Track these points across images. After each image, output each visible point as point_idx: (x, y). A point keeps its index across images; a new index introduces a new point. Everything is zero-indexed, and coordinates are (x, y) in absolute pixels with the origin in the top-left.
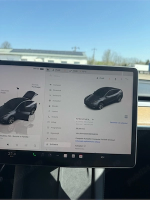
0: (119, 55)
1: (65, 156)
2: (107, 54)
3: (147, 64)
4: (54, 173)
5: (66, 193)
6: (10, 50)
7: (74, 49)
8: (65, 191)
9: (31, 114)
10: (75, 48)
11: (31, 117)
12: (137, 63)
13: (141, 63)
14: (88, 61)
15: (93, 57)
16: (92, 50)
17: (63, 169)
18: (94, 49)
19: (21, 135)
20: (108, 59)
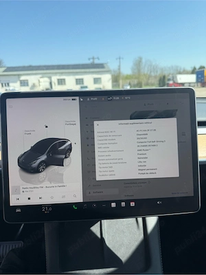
0: (154, 64)
1: (113, 205)
2: (138, 63)
3: (193, 72)
4: (95, 229)
5: (114, 251)
6: (4, 69)
7: (91, 60)
8: (112, 249)
9: (66, 157)
10: (93, 58)
11: (66, 161)
12: (180, 73)
13: (185, 72)
14: (112, 76)
15: (119, 69)
16: (117, 59)
17: (105, 222)
18: (120, 58)
19: (57, 185)
20: (139, 71)
